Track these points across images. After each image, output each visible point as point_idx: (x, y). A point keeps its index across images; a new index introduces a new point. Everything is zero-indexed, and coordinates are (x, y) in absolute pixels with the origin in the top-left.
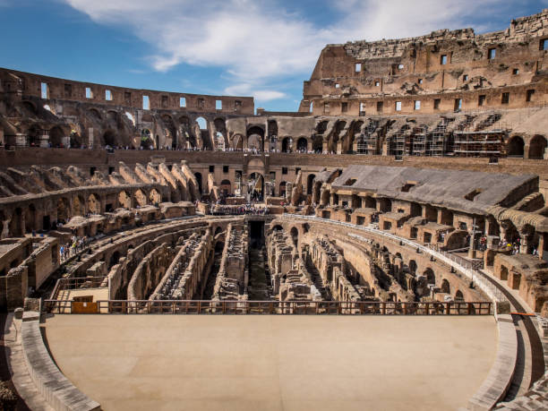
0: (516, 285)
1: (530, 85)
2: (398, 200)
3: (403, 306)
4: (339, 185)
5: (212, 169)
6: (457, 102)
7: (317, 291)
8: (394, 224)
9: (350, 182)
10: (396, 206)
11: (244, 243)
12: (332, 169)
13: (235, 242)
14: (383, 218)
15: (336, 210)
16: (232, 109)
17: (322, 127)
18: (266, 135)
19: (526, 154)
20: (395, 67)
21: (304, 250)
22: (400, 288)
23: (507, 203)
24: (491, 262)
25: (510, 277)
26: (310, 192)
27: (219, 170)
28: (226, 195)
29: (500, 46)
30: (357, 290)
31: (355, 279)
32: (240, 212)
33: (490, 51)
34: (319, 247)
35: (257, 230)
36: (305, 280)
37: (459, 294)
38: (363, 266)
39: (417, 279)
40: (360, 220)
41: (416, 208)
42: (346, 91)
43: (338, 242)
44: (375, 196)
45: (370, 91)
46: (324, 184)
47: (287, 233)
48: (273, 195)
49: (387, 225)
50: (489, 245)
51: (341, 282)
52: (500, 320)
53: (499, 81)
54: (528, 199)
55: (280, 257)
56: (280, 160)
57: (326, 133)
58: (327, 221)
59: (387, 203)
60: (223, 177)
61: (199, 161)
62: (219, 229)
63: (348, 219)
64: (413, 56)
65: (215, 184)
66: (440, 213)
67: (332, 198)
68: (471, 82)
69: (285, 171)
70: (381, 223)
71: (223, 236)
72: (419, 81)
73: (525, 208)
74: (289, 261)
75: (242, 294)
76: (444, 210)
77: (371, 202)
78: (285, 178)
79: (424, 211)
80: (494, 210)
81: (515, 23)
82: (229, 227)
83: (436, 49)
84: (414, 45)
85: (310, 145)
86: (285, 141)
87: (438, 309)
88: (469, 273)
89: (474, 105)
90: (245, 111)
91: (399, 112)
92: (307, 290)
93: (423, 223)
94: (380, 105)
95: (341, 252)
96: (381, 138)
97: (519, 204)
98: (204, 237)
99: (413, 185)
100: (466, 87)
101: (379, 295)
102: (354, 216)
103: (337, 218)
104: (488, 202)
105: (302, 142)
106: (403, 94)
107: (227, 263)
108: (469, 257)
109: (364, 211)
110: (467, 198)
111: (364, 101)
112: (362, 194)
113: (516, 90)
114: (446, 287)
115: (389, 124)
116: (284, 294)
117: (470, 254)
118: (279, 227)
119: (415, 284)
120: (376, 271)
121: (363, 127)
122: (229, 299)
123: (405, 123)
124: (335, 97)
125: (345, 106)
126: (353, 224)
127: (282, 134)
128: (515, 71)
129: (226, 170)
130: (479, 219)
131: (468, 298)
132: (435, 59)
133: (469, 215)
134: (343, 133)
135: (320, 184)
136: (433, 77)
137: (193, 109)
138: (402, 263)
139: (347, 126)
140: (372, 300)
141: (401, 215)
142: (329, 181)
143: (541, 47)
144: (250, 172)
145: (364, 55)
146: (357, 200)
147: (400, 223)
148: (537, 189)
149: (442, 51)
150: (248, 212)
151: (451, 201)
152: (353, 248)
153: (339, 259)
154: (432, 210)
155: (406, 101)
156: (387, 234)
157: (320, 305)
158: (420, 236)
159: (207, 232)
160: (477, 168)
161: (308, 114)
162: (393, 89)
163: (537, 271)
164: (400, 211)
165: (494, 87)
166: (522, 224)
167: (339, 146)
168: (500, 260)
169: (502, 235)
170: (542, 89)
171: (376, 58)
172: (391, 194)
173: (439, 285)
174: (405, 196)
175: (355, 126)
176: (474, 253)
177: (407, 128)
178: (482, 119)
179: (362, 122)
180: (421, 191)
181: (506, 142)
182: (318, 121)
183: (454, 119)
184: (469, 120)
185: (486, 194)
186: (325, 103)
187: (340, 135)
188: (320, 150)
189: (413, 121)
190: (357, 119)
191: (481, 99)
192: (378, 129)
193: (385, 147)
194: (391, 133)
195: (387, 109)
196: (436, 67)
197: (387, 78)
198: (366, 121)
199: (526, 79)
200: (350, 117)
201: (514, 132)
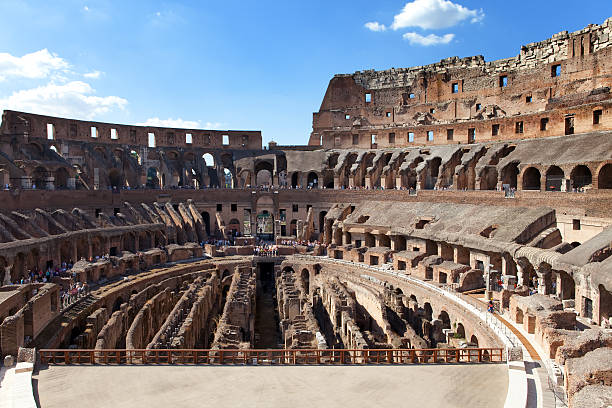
0: (531, 330)
1: (543, 113)
2: (413, 238)
3: (418, 353)
4: (351, 223)
5: (219, 208)
6: (471, 132)
7: (322, 338)
8: (409, 264)
9: (364, 219)
10: (410, 244)
11: (251, 283)
12: (346, 205)
13: (241, 285)
14: (398, 257)
15: (349, 250)
16: (239, 145)
17: (333, 160)
18: (275, 171)
19: (543, 186)
20: (406, 97)
21: (315, 293)
22: (413, 332)
23: (522, 240)
24: (506, 304)
25: (526, 320)
26: (322, 231)
27: (227, 209)
28: (234, 233)
29: (513, 72)
30: (365, 337)
31: (364, 321)
32: (250, 252)
33: (501, 78)
34: (328, 290)
35: (266, 272)
36: (311, 325)
37: (474, 339)
38: (376, 313)
39: (432, 323)
40: (374, 261)
41: (432, 245)
42: (357, 122)
43: (350, 285)
44: (389, 233)
45: (382, 122)
46: (336, 222)
47: (297, 276)
48: (284, 234)
49: (402, 266)
50: (505, 286)
51: (349, 328)
52: (511, 367)
53: (513, 109)
54: (544, 234)
55: (288, 300)
56: (290, 197)
57: (338, 167)
58: (339, 261)
59: (402, 241)
60: (232, 216)
61: (205, 200)
62: (226, 271)
63: (362, 260)
64: (425, 84)
65: (223, 223)
66: (456, 251)
67: (344, 237)
68: (484, 111)
69: (295, 209)
70: (395, 263)
71: (230, 279)
72: (432, 111)
73: (541, 245)
74: (296, 306)
75: (244, 341)
76: (460, 247)
77: (386, 241)
78: (295, 215)
79: (439, 249)
80: (511, 247)
81: (525, 49)
82: (237, 268)
83: (447, 77)
84: (424, 73)
85: (321, 180)
86: (295, 177)
87: (453, 356)
88: (485, 316)
89: (488, 135)
90: (253, 146)
91: (412, 145)
92: (311, 336)
93: (438, 262)
94: (392, 136)
95: (353, 295)
96: (395, 171)
97: (536, 240)
98: (209, 281)
99: (427, 222)
100: (480, 117)
101: (392, 341)
102: (367, 256)
103: (350, 258)
104: (504, 238)
105: (312, 176)
106: (415, 124)
107: (231, 308)
108: (485, 298)
109: (378, 250)
110: (482, 234)
111: (375, 133)
112: (375, 232)
113: (530, 119)
114: (461, 333)
115: (402, 156)
116: (289, 342)
117: (486, 294)
118: (289, 269)
119: (431, 329)
120: (388, 313)
121: (375, 160)
122: (229, 347)
123: (418, 155)
124: (346, 129)
125: (356, 139)
126: (366, 264)
127: (291, 169)
128: (528, 99)
129: (234, 208)
130: (496, 257)
131: (483, 344)
132: (446, 88)
133: (485, 253)
134: (354, 167)
135: (332, 221)
136: (446, 106)
137: (199, 146)
138: (416, 306)
139: (358, 159)
140: (384, 347)
141: (416, 254)
142: (341, 218)
143: (554, 74)
144: (260, 210)
145: (373, 85)
146: (371, 239)
147: (415, 263)
148: (554, 223)
149: (453, 79)
150: (256, 253)
151: (472, 239)
152: (365, 290)
153: (349, 302)
154: (448, 248)
155: (418, 131)
156: (402, 274)
157: (325, 354)
158: (436, 278)
159: (214, 275)
160: (493, 203)
161: (319, 147)
162: (406, 119)
163: (552, 313)
164: (416, 249)
165: (508, 115)
166: (538, 262)
167: (351, 180)
168: (517, 301)
169: (520, 274)
170: (556, 117)
171: (386, 87)
172: (405, 231)
173: (454, 330)
174: (419, 233)
175: (368, 158)
176: (490, 294)
177: (420, 160)
178: (498, 149)
179: (374, 155)
180: (436, 228)
181: (521, 175)
182: (328, 154)
183: (467, 151)
184: (483, 151)
185: (502, 230)
186: (335, 136)
187: (352, 169)
188: (331, 185)
189: (427, 153)
190: (368, 151)
191: (495, 129)
192: (391, 161)
193: (399, 181)
194: (404, 166)
195: (400, 141)
196: (447, 96)
197: (398, 108)
198: (378, 153)
199: (540, 107)
200: (361, 150)
201: (529, 163)
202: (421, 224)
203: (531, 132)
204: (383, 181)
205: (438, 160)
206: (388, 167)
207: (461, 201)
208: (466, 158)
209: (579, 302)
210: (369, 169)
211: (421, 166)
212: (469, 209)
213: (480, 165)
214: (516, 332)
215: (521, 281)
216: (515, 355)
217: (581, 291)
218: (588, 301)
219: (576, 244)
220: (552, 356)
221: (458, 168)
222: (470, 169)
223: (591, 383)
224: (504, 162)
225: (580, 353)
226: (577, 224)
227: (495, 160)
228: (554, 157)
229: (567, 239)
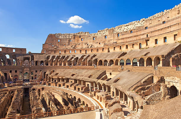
0: (101, 101)
1: (103, 47)
2: (71, 79)
3: (72, 110)
4: (53, 75)
5: (11, 72)
6: (86, 51)
7: (44, 109)
8: (70, 86)
9: (57, 74)
10: (70, 81)
11: (21, 95)
12: (52, 70)
13: (18, 96)
14: (66, 84)
15: (53, 83)
16: (19, 52)
17: (48, 58)
18: (30, 60)
19: (103, 65)
20: (69, 41)
21: (42, 96)
22: (71, 105)
23: (98, 78)
24: (95, 95)
25: (99, 98)
26: (44, 78)
27: (13, 72)
28: (16, 79)
29: (96, 37)
30: (57, 108)
31: (57, 103)
32: (21, 85)
33: (93, 38)
34: (46, 95)
35: (26, 91)
36: (41, 106)
37: (87, 105)
38: (60, 100)
39: (76, 102)
40: (60, 86)
41: (76, 81)
42: (55, 47)
43: (53, 93)
44: (64, 78)
45: (62, 47)
46: (49, 75)
47: (36, 92)
48: (32, 79)
49: (68, 87)
50: (94, 90)
51: (52, 105)
52: (96, 111)
53: (96, 46)
54: (103, 77)
55: (33, 99)
56: (35, 68)
57: (50, 59)
58: (50, 86)
59: (68, 80)
60: (15, 74)
61: (6, 69)
62: (13, 92)
63: (56, 85)
64: (74, 38)
65: (12, 76)
66: (82, 82)
67: (51, 79)
68: (89, 46)
69: (36, 71)
70: (66, 86)
71: (14, 94)
72: (76, 45)
73: (103, 79)
74: (36, 100)
75: (18, 113)
76: (83, 81)
77: (63, 80)
78: (36, 73)
79: (78, 82)
80: (96, 80)
81: (99, 31)
82: (16, 90)
83: (80, 37)
84: (74, 35)
85: (44, 63)
86: (37, 62)
87: (82, 110)
88: (89, 98)
89: (90, 52)
90: (23, 53)
91: (71, 54)
92: (41, 109)
93: (77, 85)
94: (65, 51)
95: (54, 96)
96: (66, 61)
97: (102, 78)
98: (6, 95)
99: (74, 74)
100: (88, 47)
101: (65, 108)
102: (58, 84)
103: (53, 85)
104: (94, 78)
105: (42, 62)
106: (72, 48)
107: (14, 103)
108: (89, 94)
109: (61, 83)
110: (89, 77)
111: (61, 50)
112: (60, 78)
113: (100, 48)
114: (84, 103)
115: (68, 57)
116: (34, 112)
117: (90, 93)
118: (34, 89)
119: (76, 103)
120: (64, 100)
121: (60, 58)
122: (13, 116)
123: (72, 56)
124: (52, 49)
125: (55, 52)
126: (57, 87)
127: (35, 60)
128: (100, 43)
129: (16, 71)
130: (92, 83)
131: (89, 106)
132: (80, 39)
133: (89, 82)
134: (54, 59)
135: (47, 75)
136: (80, 44)
137: (4, 52)
138: (71, 97)
139: (56, 57)
140: (63, 110)
141: (72, 83)
142: (50, 74)
143: (105, 38)
144: (25, 72)
145: (60, 37)
146: (59, 80)
147: (71, 86)
148: (106, 74)
149: (82, 37)
150: (23, 85)
151: (86, 78)
152: (57, 94)
153: (52, 98)
154: (80, 81)
155: (72, 50)
156: (68, 89)
157: (45, 114)
158: (77, 89)
159: (8, 93)
160: (91, 69)
161: (44, 54)
162: (69, 47)
163: (105, 96)
164: (72, 82)
165: (95, 47)
166: (102, 84)
167: (53, 63)
168: (97, 94)
169: (98, 87)
170: (106, 48)
171: (64, 38)
172: (69, 77)
173: (82, 103)
174: (72, 77)
175: (58, 57)
176: (91, 93)
177: (73, 58)
178: (92, 55)
179: (60, 56)
180: (77, 76)
181: (98, 62)
182: (47, 56)
183: (85, 56)
184: (89, 56)
185: (94, 76)
186: (49, 51)
187: (54, 60)
188: (47, 65)
189: (75, 56)
190: (58, 55)
191: (92, 50)
192: (65, 58)
193: (67, 63)
194: (68, 59)
195: (67, 53)
196: (80, 41)
197: (67, 44)
198: (61, 56)
199: (102, 45)
200: (57, 55)
201: (100, 59)
202: (73, 75)
203: (100, 51)
204: (62, 63)
205: (77, 58)
206: (64, 60)
207: (83, 69)
208: (85, 57)
209: (111, 93)
210: (59, 60)
211: (73, 59)
212: (85, 70)
213: (88, 59)
214: (97, 102)
215: (98, 88)
216: (97, 108)
217: (112, 90)
218: (113, 92)
219: (111, 79)
220: (106, 107)
221: (83, 60)
222: (86, 60)
223: (114, 112)
224: (94, 59)
225: (112, 105)
226: (111, 74)
227: (92, 58)
228: (105, 58)
229: (109, 78)
